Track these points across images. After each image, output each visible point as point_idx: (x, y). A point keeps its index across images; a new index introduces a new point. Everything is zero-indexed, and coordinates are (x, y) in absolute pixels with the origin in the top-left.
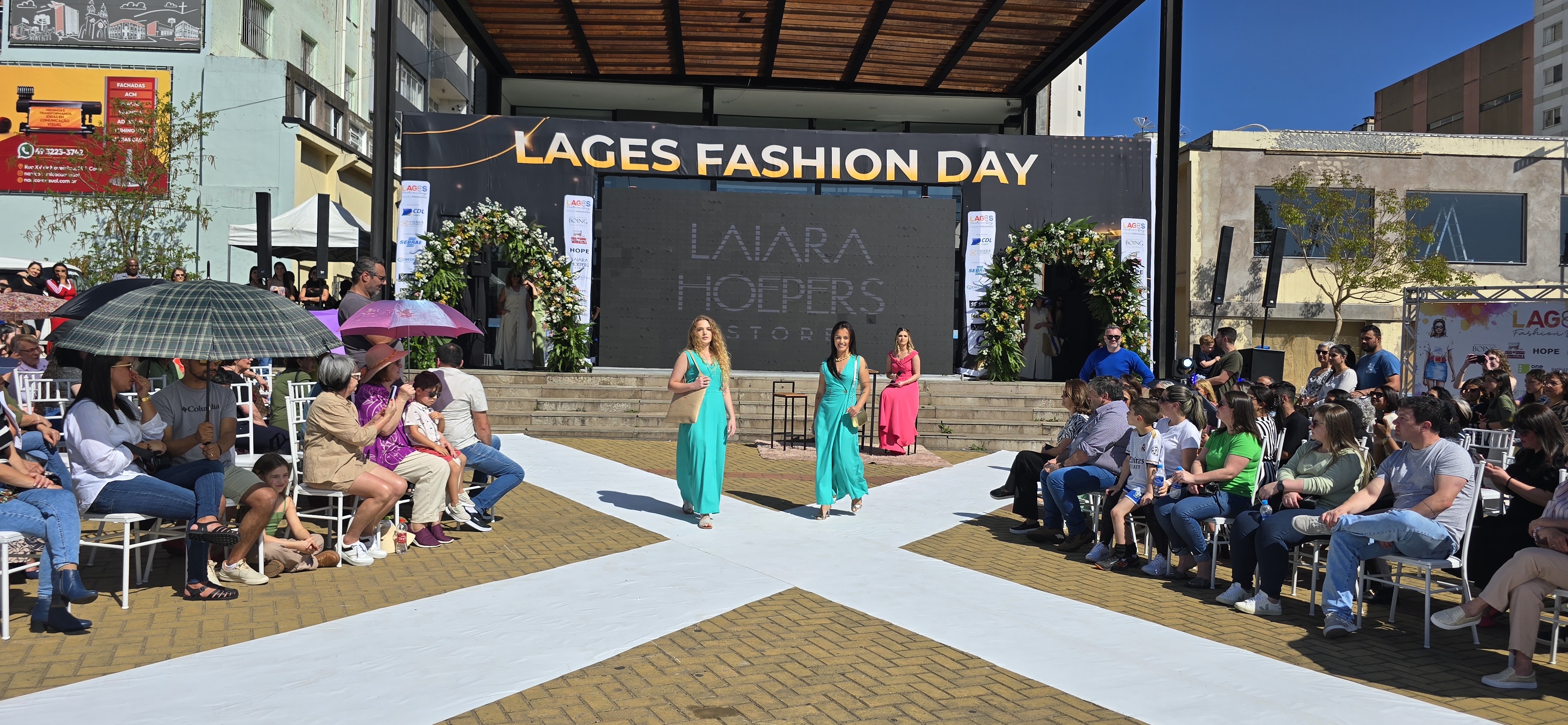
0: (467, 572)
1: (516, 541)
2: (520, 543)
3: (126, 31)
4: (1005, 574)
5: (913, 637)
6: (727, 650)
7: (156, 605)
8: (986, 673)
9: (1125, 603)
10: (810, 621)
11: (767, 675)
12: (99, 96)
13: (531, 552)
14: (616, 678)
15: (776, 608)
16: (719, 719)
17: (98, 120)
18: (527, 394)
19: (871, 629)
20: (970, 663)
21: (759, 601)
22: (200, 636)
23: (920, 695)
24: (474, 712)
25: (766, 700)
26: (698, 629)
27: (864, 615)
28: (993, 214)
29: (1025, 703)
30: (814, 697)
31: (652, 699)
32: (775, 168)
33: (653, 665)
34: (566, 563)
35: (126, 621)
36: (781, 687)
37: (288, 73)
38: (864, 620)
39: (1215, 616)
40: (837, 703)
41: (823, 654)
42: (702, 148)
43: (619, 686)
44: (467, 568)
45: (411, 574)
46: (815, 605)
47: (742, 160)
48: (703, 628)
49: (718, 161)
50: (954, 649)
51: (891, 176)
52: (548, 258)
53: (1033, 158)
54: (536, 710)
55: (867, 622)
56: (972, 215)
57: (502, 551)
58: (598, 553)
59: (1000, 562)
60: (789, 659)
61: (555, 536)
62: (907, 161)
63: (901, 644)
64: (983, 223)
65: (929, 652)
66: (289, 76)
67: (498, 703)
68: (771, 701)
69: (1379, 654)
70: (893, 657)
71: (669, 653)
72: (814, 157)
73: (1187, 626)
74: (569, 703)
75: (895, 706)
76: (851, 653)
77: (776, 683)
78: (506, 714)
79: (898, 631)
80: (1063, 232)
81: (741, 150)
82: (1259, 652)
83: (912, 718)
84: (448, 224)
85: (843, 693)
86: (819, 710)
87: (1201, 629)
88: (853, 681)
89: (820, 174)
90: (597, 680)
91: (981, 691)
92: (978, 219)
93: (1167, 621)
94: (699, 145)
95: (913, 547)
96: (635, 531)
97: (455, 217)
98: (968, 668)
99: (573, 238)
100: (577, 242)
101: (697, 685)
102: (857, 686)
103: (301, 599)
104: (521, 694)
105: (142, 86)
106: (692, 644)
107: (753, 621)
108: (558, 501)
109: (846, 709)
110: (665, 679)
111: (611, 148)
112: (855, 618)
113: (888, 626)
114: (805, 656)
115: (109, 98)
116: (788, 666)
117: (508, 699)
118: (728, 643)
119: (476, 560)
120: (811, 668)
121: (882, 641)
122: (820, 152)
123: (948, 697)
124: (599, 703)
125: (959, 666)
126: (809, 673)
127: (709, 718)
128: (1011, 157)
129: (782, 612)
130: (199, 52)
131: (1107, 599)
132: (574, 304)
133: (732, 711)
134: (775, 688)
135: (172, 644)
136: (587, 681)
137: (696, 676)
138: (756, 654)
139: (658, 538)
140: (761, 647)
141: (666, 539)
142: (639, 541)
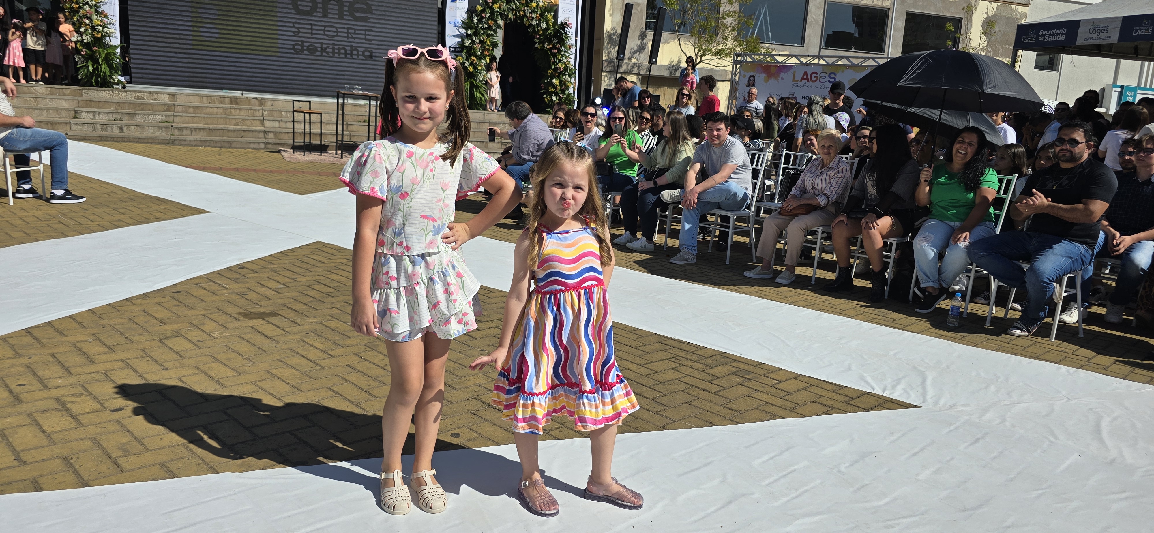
0: (25, 233)
1: (67, 213)
2: (72, 214)
6: (266, 279)
10: (332, 260)
11: (300, 292)
13: (83, 220)
14: (174, 298)
15: (305, 253)
16: (264, 319)
18: (64, 104)
21: (290, 250)
24: (47, 323)
25: (300, 307)
26: (241, 267)
31: (206, 310)
33: (205, 289)
36: (311, 299)
43: (177, 303)
44: (24, 230)
46: (335, 250)
48: (246, 266)
54: (106, 320)
57: (55, 220)
58: (147, 221)
60: (316, 283)
61: (107, 210)
67: (71, 317)
68: (304, 307)
71: (219, 282)
74: (135, 315)
77: (307, 297)
78: (79, 323)
90: (157, 301)
96: (178, 206)
101: (244, 300)
104: (91, 310)
106: (237, 276)
107: (286, 262)
110: (218, 298)
114: (329, 280)
116: (316, 287)
117: (78, 314)
118: (267, 275)
119: (32, 225)
120: (334, 287)
124: (161, 314)
127: (256, 319)
129: (309, 256)
132: (103, 26)
134: (306, 299)
136: (149, 301)
137: (242, 295)
138: (290, 280)
139: (200, 211)
140: (294, 276)
141: (208, 212)
142: (184, 213)
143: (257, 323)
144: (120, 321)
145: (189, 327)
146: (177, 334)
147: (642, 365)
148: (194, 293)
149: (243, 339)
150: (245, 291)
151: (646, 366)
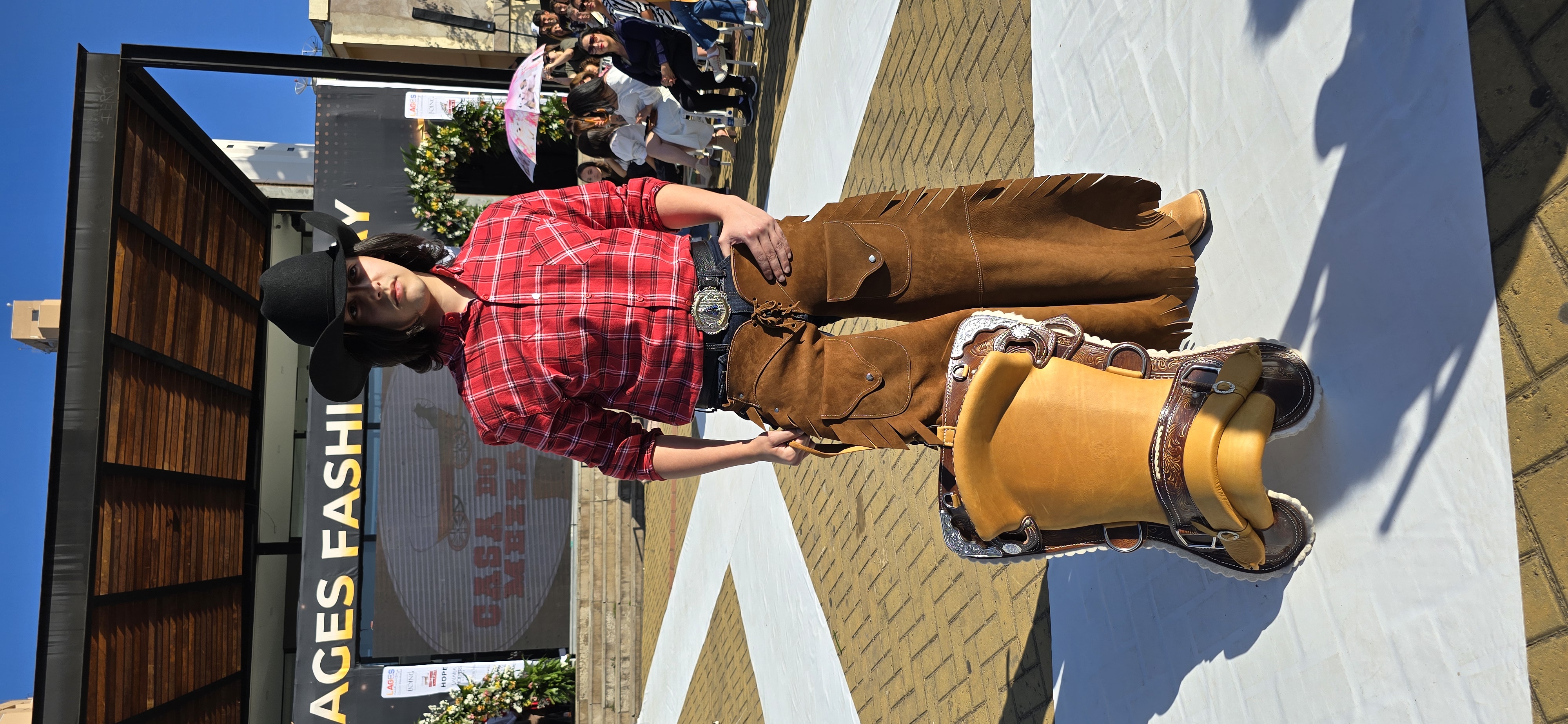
2: (734, 709)
6: (814, 505)
13: (741, 698)
14: (838, 605)
16: (865, 510)
26: (799, 531)
31: (853, 572)
32: (350, 474)
33: (827, 572)
34: (750, 662)
42: (328, 553)
43: (844, 602)
47: (341, 510)
48: (798, 526)
49: (342, 535)
52: (452, 709)
53: (339, 205)
54: (864, 677)
58: (741, 633)
61: (728, 675)
67: (858, 709)
68: (850, 463)
71: (818, 558)
72: (337, 433)
74: (857, 647)
81: (329, 511)
90: (841, 624)
94: (323, 557)
100: (434, 681)
101: (841, 531)
104: (852, 691)
106: (811, 537)
108: (697, 678)
110: (838, 559)
111: (328, 652)
118: (810, 503)
122: (331, 426)
127: (865, 518)
133: (859, 498)
136: (841, 632)
137: (835, 532)
139: (729, 574)
141: (729, 566)
142: (731, 593)
143: (870, 517)
144: (864, 663)
145: (873, 590)
146: (882, 603)
147: (942, 39)
148: (832, 584)
149: (889, 533)
150: (830, 528)
151: (942, 35)
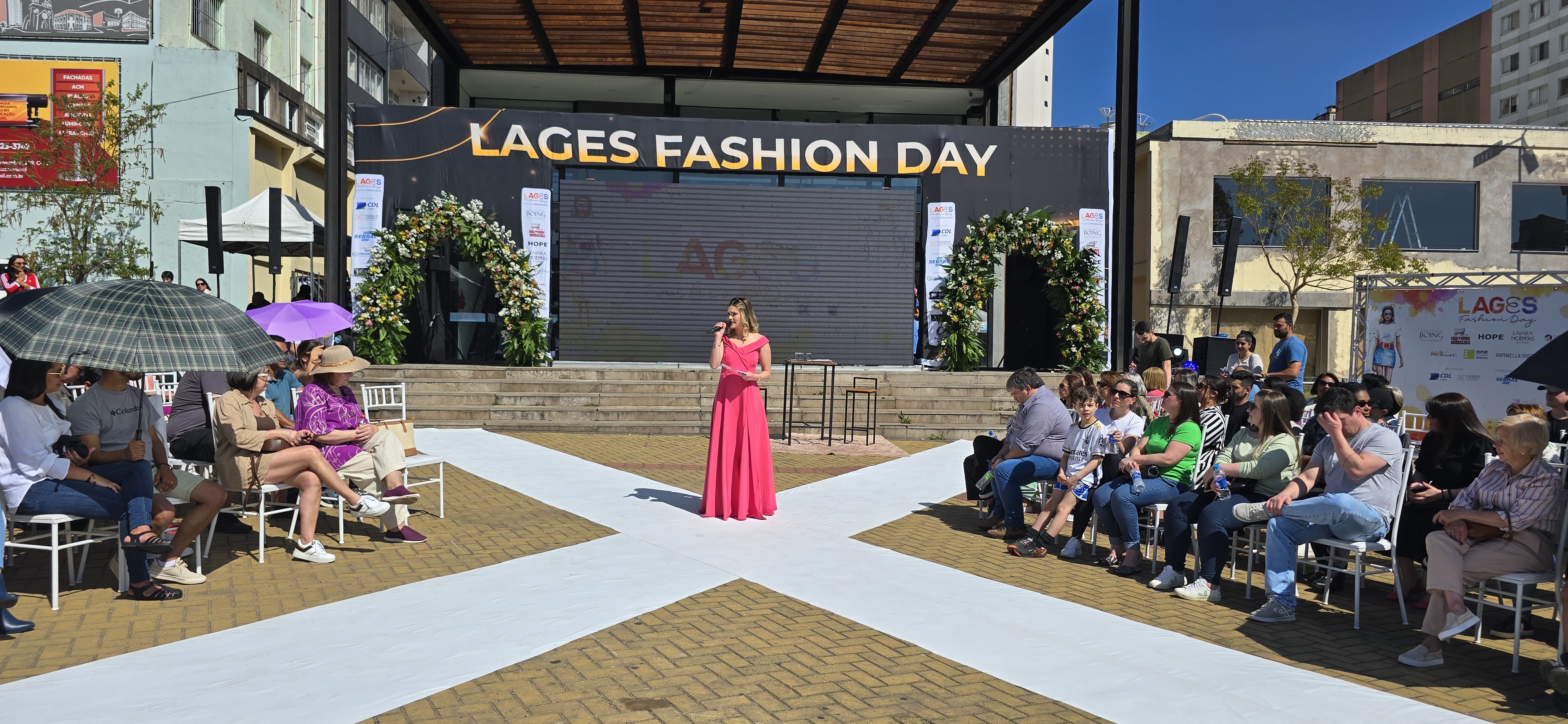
0: (411, 568)
1: (464, 536)
2: (467, 539)
3: (71, 21)
4: (951, 562)
5: (853, 626)
6: (665, 642)
7: (87, 606)
8: (921, 660)
9: (1066, 589)
10: (752, 612)
11: (703, 666)
12: (45, 88)
13: (478, 547)
14: (550, 672)
15: (719, 599)
16: (650, 711)
17: (45, 114)
18: (486, 389)
19: (812, 619)
20: (906, 651)
21: (703, 593)
22: (130, 637)
23: (853, 683)
24: (403, 708)
25: (699, 691)
26: (638, 621)
27: (807, 605)
28: (952, 205)
29: (957, 690)
30: (748, 687)
31: (585, 692)
32: (735, 160)
33: (590, 659)
34: (512, 558)
35: (55, 623)
36: (715, 678)
37: (239, 64)
38: (805, 609)
39: (1153, 601)
40: (770, 692)
41: (761, 644)
42: (661, 140)
43: (552, 680)
44: (411, 564)
45: (354, 571)
46: (758, 595)
47: (701, 152)
48: (644, 620)
49: (677, 153)
50: (892, 637)
51: (851, 168)
52: (506, 251)
53: (992, 149)
54: (467, 706)
55: (809, 612)
56: (932, 206)
57: (449, 547)
58: (546, 548)
59: (947, 551)
60: (727, 650)
61: (504, 531)
62: (867, 152)
63: (840, 633)
64: (942, 214)
65: (867, 641)
66: (242, 68)
67: (428, 699)
68: (704, 692)
69: (1309, 635)
70: (831, 646)
72: (773, 148)
73: (1125, 611)
74: (500, 698)
75: (827, 694)
76: (789, 643)
77: (711, 674)
78: (435, 710)
79: (838, 620)
80: (1021, 222)
81: (700, 141)
82: (1192, 635)
83: (843, 706)
84: (402, 218)
85: (777, 683)
86: (751, 700)
87: (1138, 613)
88: (789, 671)
89: (780, 166)
90: (530, 675)
91: (914, 678)
92: (937, 210)
93: (1106, 607)
94: (657, 137)
95: (862, 537)
96: (585, 525)
97: (409, 211)
98: (904, 656)
99: (531, 231)
100: (535, 235)
101: (632, 678)
102: (792, 675)
103: (238, 598)
104: (453, 690)
105: (89, 78)
106: (631, 636)
107: (694, 613)
108: (510, 496)
109: (778, 698)
110: (601, 673)
111: (568, 140)
112: (797, 608)
113: (829, 615)
114: (743, 646)
115: (55, 90)
116: (725, 657)
117: (439, 695)
118: (666, 635)
119: (421, 556)
120: (747, 659)
121: (822, 630)
122: (780, 143)
123: (881, 684)
124: (531, 697)
125: (895, 654)
126: (744, 663)
127: (641, 710)
128: (971, 148)
129: (724, 604)
130: (147, 43)
131: (1049, 585)
132: (533, 297)
133: (664, 703)
134: (709, 679)
135: (100, 645)
136: (521, 676)
137: (632, 668)
138: (694, 645)
139: (609, 532)
140: (700, 639)
141: (618, 533)
142: (590, 534)
143: (640, 717)
148: (576, 665)
150: (637, 662)
